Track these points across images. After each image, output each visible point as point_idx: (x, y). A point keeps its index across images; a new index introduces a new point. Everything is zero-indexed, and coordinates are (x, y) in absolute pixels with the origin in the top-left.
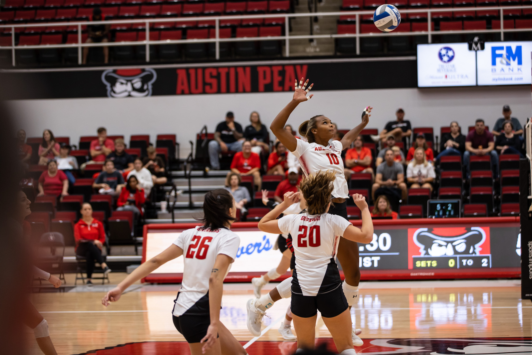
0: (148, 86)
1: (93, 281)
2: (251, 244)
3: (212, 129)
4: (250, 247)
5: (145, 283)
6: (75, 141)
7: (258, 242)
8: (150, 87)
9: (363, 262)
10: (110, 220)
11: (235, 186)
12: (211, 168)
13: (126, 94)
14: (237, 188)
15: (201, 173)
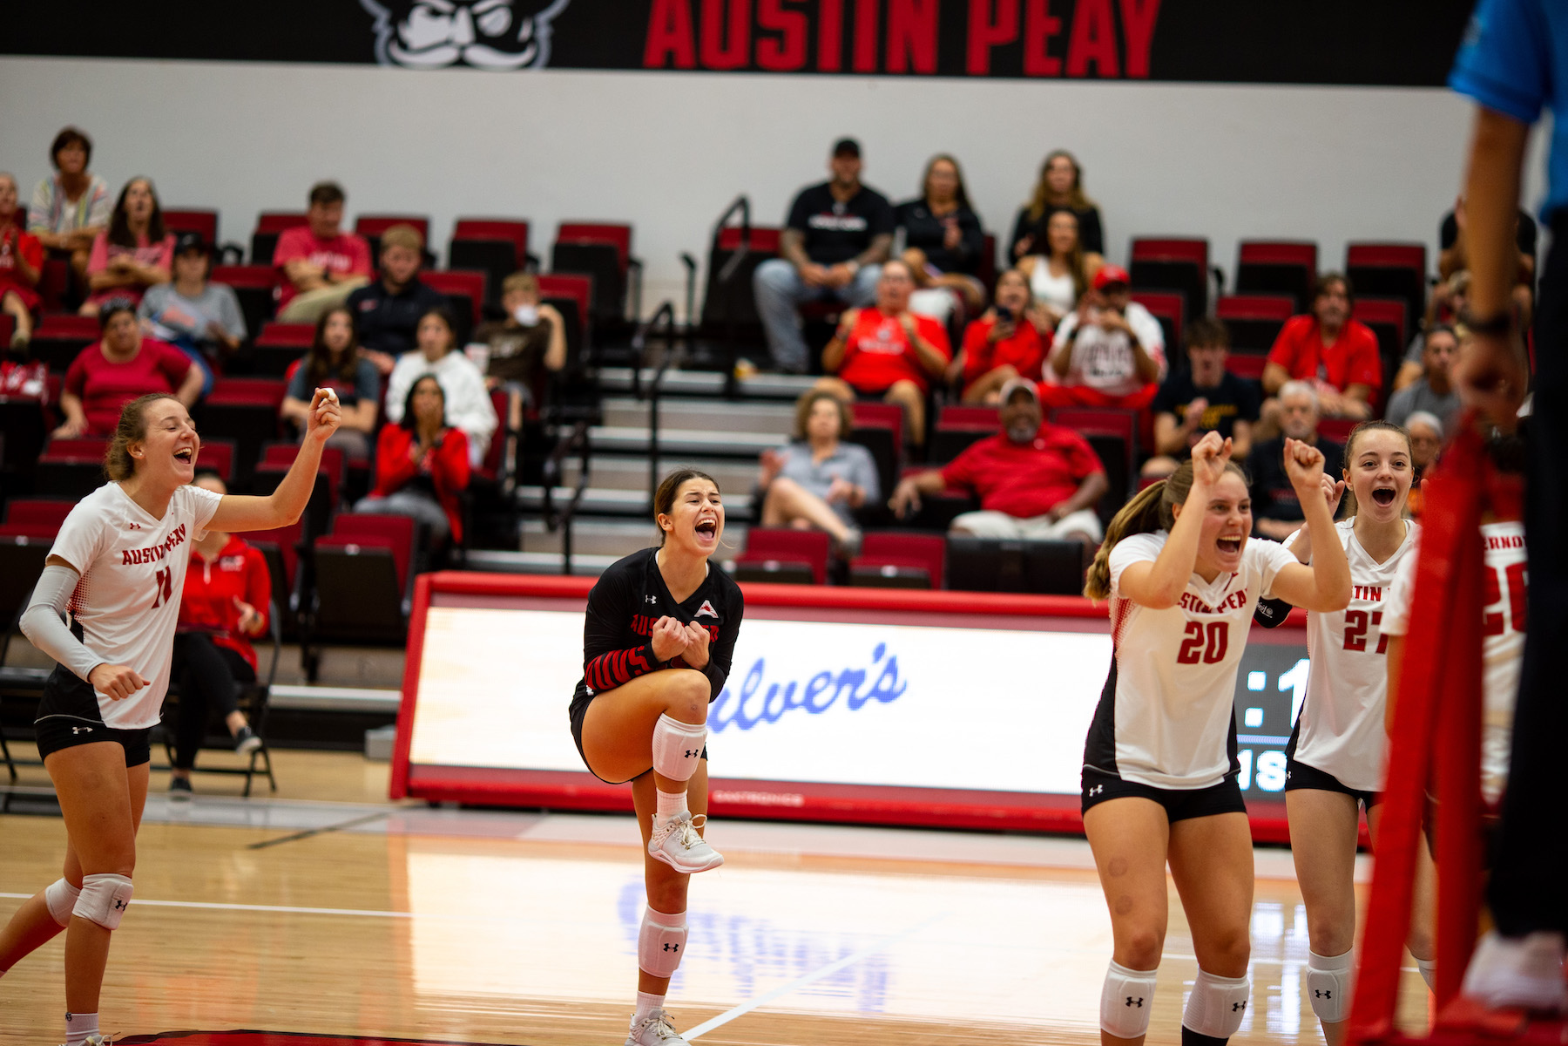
0: (534, 28)
1: (196, 780)
2: (827, 675)
3: (770, 212)
4: (820, 684)
5: (407, 802)
6: (237, 230)
7: (855, 667)
8: (544, 32)
9: (1255, 771)
10: (321, 547)
11: (824, 441)
12: (766, 364)
13: (450, 54)
14: (834, 449)
15: (714, 380)
